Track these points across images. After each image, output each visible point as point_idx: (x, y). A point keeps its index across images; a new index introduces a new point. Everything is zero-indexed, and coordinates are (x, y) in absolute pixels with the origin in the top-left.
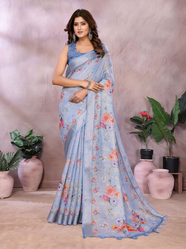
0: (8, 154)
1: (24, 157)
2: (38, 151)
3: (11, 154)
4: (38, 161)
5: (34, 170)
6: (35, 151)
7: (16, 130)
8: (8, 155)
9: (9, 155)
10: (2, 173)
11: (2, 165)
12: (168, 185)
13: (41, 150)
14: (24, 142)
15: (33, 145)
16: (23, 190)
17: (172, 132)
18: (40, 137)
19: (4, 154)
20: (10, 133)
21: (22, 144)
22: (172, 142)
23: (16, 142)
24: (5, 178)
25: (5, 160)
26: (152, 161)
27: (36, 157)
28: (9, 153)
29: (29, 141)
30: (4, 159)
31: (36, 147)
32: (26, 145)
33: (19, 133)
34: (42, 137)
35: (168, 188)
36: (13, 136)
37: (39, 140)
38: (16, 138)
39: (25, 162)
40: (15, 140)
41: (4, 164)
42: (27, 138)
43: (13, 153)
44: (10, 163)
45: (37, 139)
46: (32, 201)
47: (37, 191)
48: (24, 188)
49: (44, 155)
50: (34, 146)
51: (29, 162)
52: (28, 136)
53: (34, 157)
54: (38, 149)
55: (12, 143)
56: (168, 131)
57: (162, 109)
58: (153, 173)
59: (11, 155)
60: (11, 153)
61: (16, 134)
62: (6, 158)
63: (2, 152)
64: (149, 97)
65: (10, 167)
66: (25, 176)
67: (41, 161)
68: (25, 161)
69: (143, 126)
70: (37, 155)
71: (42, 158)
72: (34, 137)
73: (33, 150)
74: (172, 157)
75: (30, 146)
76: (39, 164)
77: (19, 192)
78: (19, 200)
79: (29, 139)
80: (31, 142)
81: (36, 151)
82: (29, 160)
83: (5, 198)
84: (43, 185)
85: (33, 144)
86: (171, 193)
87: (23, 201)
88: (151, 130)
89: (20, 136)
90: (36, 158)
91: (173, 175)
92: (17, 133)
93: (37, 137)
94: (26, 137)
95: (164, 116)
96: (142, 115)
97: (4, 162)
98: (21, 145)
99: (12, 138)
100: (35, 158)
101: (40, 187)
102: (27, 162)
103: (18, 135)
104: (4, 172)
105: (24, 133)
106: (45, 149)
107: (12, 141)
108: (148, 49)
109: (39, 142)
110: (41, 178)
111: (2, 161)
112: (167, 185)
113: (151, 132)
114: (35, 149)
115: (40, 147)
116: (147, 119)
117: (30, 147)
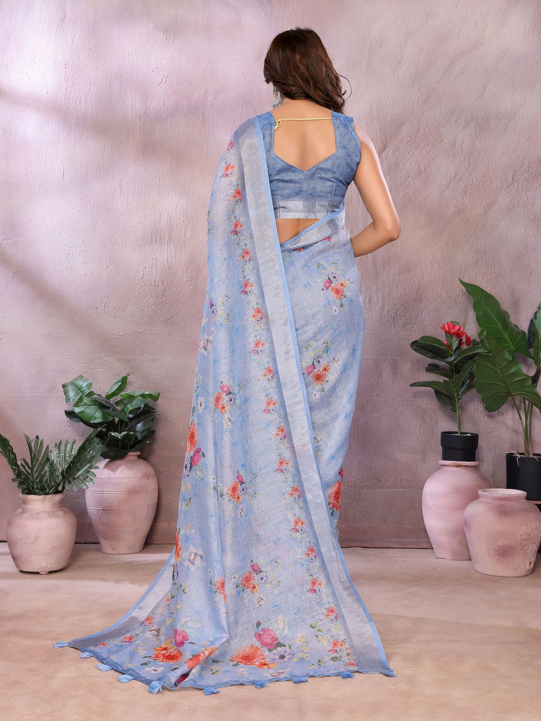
0: (58, 446)
1: (104, 455)
2: (145, 438)
3: (69, 446)
4: (143, 468)
5: (133, 492)
6: (136, 437)
7: (81, 377)
8: (59, 450)
9: (62, 447)
10: (44, 499)
11: (43, 477)
12: (525, 536)
13: (150, 434)
14: (105, 411)
15: (130, 419)
16: (100, 550)
17: (533, 383)
18: (150, 396)
19: (48, 447)
20: (64, 386)
21: (97, 416)
22: (531, 411)
23: (82, 412)
24: (52, 515)
25: (52, 464)
26: (476, 467)
27: (139, 453)
28: (63, 443)
29: (119, 408)
30: (48, 460)
31: (139, 425)
32: (111, 419)
33: (91, 384)
34: (155, 398)
35: (524, 542)
36: (72, 394)
37: (146, 405)
38: (81, 399)
39: (106, 470)
40: (77, 405)
41: (47, 474)
42: (112, 401)
43: (74, 442)
44: (67, 472)
45: (142, 401)
46: (132, 581)
47: (140, 552)
48: (105, 544)
49: (159, 449)
50: (133, 423)
51: (118, 468)
52: (114, 394)
53: (134, 453)
54: (143, 431)
55: (70, 414)
56: (524, 380)
57: (503, 317)
58: (481, 499)
59: (68, 450)
60: (67, 443)
61: (79, 389)
62: (53, 456)
63: (42, 440)
64: (466, 280)
65: (67, 482)
66: (107, 510)
67: (152, 466)
68: (106, 466)
69: (450, 363)
70: (141, 450)
71: (154, 458)
72: (131, 398)
73: (132, 433)
74: (534, 454)
75: (121, 421)
76: (146, 476)
77: (90, 557)
78: (93, 579)
79: (117, 403)
80: (122, 410)
81: (139, 436)
82: (119, 462)
83: (51, 572)
84: (158, 537)
85: (131, 416)
86: (533, 560)
87: (107, 580)
88: (472, 375)
89: (91, 394)
90: (139, 457)
91: (538, 505)
92: (83, 384)
93: (143, 396)
94: (109, 397)
95: (509, 336)
96: (446, 332)
97: (47, 468)
98: (96, 421)
99: (68, 400)
100: (136, 458)
101: (149, 542)
102: (114, 471)
103: (87, 392)
104: (49, 496)
105: (104, 386)
106: (162, 433)
107: (69, 408)
108: (462, 143)
109: (147, 412)
110: (154, 516)
111: (43, 467)
112: (521, 536)
113: (472, 380)
114: (135, 431)
115: (148, 426)
116: (460, 343)
117: (121, 427)
